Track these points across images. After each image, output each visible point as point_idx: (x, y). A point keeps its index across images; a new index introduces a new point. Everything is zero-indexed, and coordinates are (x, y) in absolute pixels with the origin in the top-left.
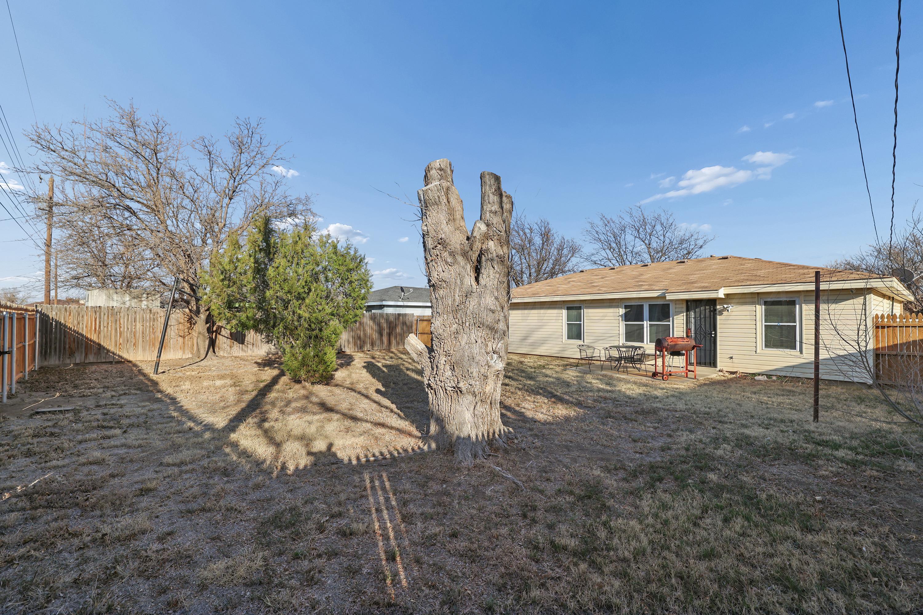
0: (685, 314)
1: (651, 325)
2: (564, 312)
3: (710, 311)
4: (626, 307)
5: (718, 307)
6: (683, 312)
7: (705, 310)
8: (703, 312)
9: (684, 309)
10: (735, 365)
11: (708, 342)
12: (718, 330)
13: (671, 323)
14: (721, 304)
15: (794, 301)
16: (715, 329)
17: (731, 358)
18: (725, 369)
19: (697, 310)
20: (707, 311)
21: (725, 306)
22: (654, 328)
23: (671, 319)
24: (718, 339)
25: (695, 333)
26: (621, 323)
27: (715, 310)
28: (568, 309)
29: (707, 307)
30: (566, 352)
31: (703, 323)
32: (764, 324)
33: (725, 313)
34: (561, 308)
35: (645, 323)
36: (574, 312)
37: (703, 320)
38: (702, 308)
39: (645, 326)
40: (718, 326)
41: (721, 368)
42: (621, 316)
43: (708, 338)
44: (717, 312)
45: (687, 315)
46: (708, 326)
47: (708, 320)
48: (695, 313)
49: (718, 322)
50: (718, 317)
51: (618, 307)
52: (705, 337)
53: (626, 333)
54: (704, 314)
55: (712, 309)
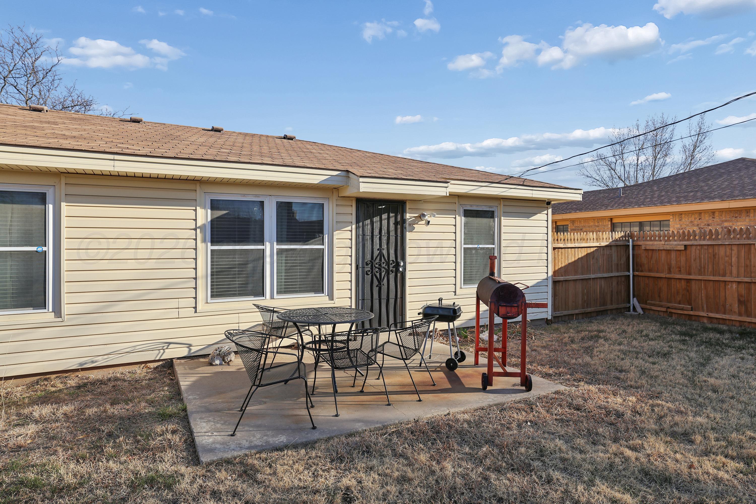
0: (354, 226)
3: (396, 223)
5: (408, 216)
6: (350, 224)
7: (388, 219)
8: (385, 223)
9: (354, 220)
11: (392, 282)
12: (409, 260)
13: (325, 247)
14: (412, 209)
15: (493, 212)
16: (403, 258)
19: (376, 219)
20: (392, 223)
23: (326, 237)
24: (408, 275)
27: (404, 221)
29: (391, 215)
31: (384, 246)
32: (463, 245)
33: (418, 226)
35: (267, 245)
39: (268, 253)
40: (409, 251)
42: (203, 228)
43: (392, 276)
44: (407, 225)
45: (357, 229)
46: (392, 252)
47: (392, 239)
48: (371, 224)
49: (408, 244)
50: (409, 235)
52: (388, 273)
53: (213, 275)
54: (386, 229)
55: (399, 219)
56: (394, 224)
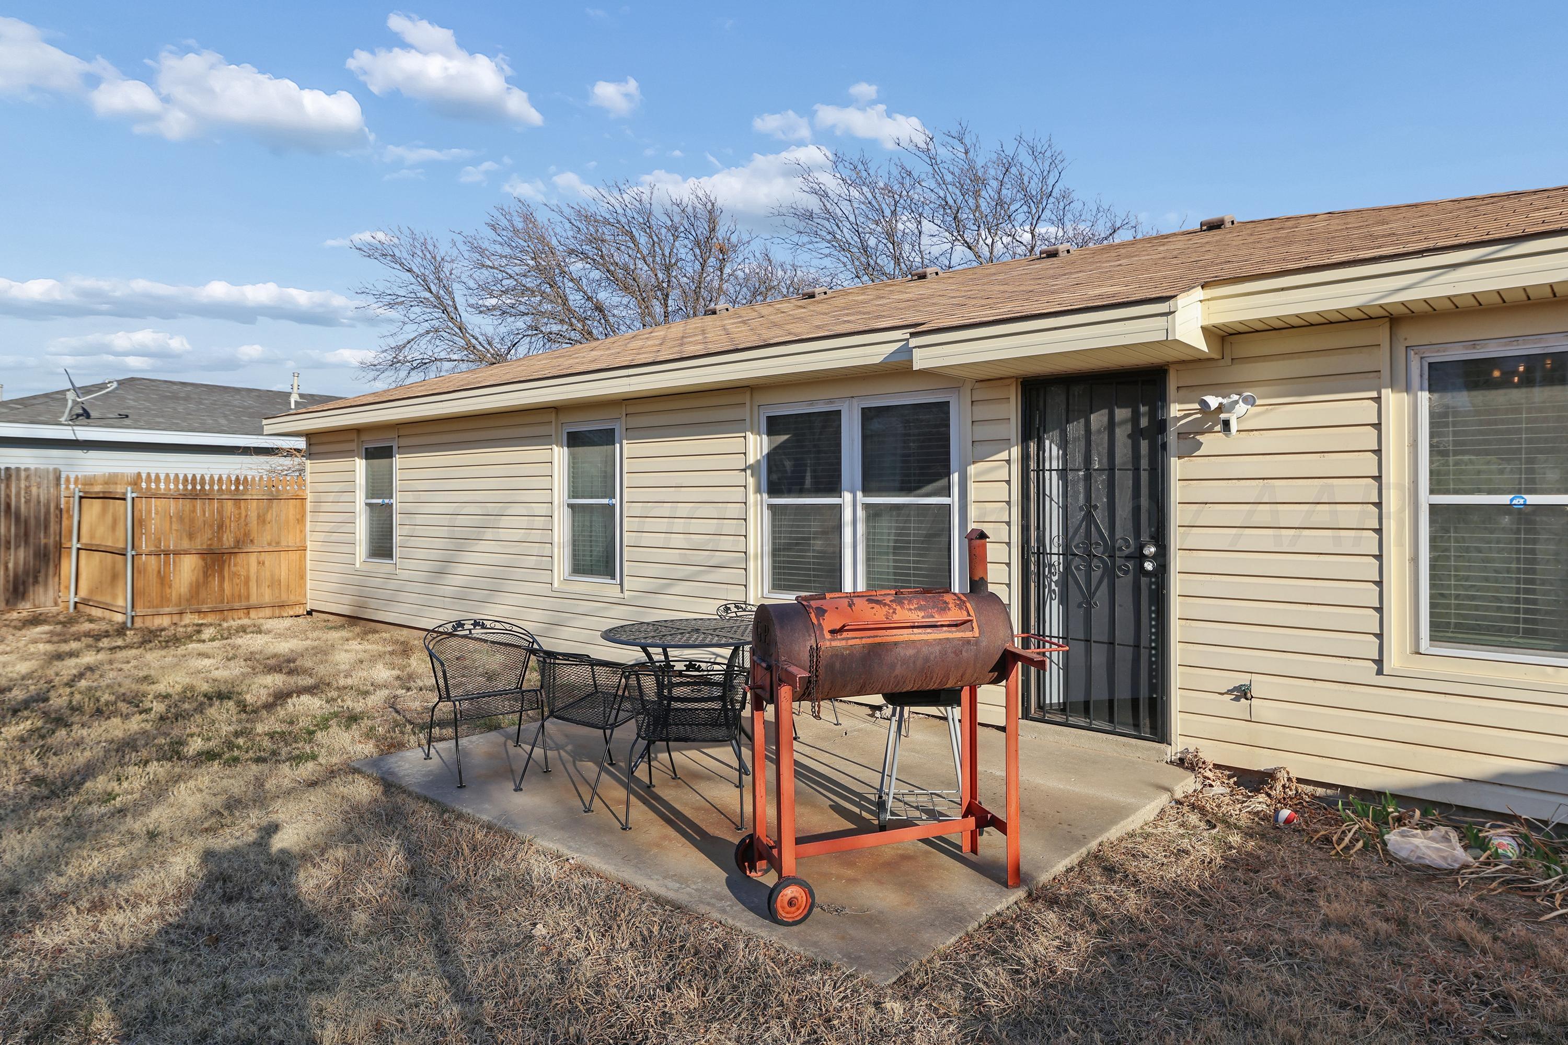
0: (1015, 452)
1: (873, 513)
2: (560, 455)
3: (1136, 434)
4: (774, 425)
5: (1175, 410)
6: (1005, 443)
7: (1111, 425)
8: (1100, 442)
9: (1013, 429)
10: (1265, 735)
11: (1124, 598)
12: (1177, 538)
13: (954, 500)
14: (1192, 391)
16: (1160, 537)
17: (1243, 693)
18: (1211, 754)
19: (1075, 429)
20: (1122, 433)
21: (1213, 402)
22: (887, 525)
23: (955, 477)
24: (1177, 585)
25: (1067, 553)
26: (752, 497)
27: (1160, 426)
28: (575, 440)
29: (1122, 414)
30: (565, 632)
31: (1100, 500)
32: (1426, 499)
33: (1211, 442)
34: (543, 440)
35: (847, 496)
36: (592, 454)
37: (1100, 481)
38: (1098, 419)
39: (847, 514)
40: (1177, 515)
41: (1192, 744)
42: (754, 469)
43: (1124, 582)
44: (1172, 438)
45: (1025, 458)
46: (1124, 513)
47: (1124, 480)
48: (1064, 444)
49: (1177, 492)
50: (1177, 467)
51: (735, 426)
52: (1110, 574)
53: (776, 552)
54: (1106, 451)
55: (1144, 422)
56: (1129, 436)
